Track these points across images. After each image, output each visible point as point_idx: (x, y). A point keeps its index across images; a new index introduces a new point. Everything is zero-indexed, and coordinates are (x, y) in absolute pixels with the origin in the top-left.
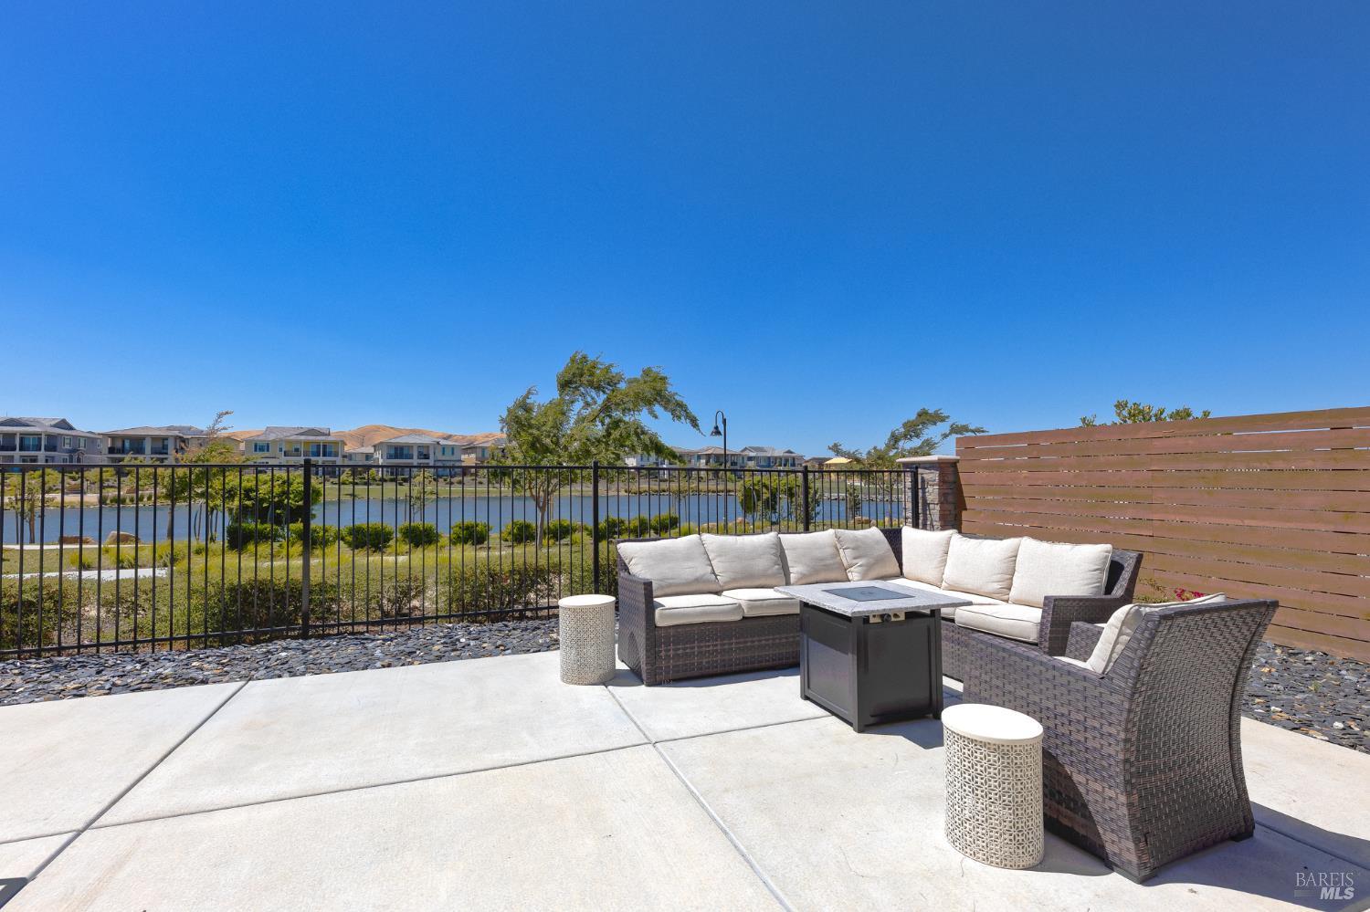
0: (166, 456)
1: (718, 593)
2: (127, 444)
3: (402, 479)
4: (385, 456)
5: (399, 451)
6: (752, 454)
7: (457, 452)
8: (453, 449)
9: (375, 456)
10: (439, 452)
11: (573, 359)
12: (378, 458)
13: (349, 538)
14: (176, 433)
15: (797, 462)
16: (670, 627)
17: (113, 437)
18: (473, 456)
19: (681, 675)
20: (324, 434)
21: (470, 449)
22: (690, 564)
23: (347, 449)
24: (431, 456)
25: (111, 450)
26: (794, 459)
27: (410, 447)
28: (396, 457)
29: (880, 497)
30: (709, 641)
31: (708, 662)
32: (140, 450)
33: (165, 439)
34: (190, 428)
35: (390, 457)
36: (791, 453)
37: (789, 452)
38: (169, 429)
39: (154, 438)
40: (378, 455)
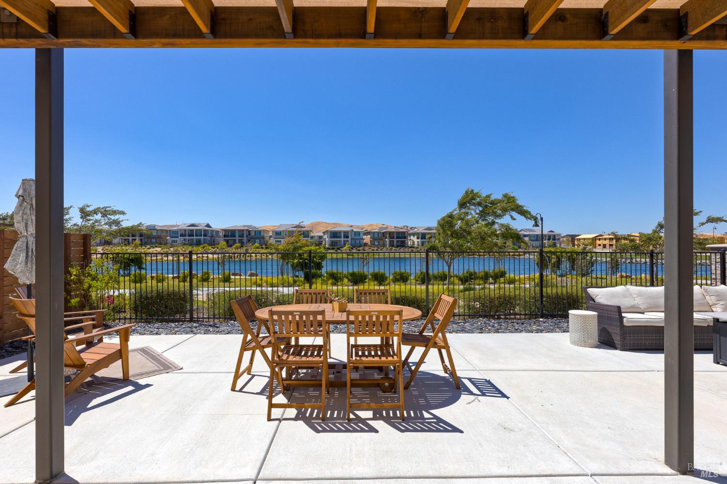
0: (243, 238)
1: (643, 313)
2: (230, 233)
3: (337, 248)
4: (329, 237)
5: (334, 235)
6: (525, 233)
7: (361, 234)
8: (359, 233)
9: (324, 237)
10: (353, 235)
11: (467, 192)
12: (325, 238)
13: (350, 278)
14: (246, 228)
15: (556, 237)
16: (630, 326)
17: (225, 230)
18: (369, 236)
19: (636, 348)
20: (302, 227)
21: (367, 233)
22: (627, 299)
23: (312, 234)
24: (350, 237)
25: (225, 236)
26: (554, 236)
27: (340, 232)
28: (334, 238)
29: (623, 260)
30: (649, 334)
31: (649, 343)
32: (234, 236)
33: (243, 230)
34: (251, 226)
35: (331, 237)
36: (553, 232)
37: (551, 231)
38: (244, 226)
39: (239, 230)
40: (325, 237)
